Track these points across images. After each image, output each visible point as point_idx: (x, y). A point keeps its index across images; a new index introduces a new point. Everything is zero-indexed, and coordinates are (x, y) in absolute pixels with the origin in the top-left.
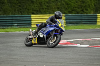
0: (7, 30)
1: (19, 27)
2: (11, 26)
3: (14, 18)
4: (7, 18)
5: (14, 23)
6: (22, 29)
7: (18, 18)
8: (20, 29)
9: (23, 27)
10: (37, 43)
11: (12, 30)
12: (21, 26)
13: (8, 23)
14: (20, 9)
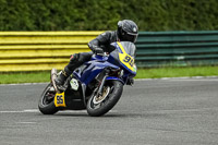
0: (155, 72)
1: (189, 63)
2: (168, 61)
3: (175, 39)
4: (157, 40)
5: (176, 51)
6: (198, 70)
7: (188, 39)
8: (191, 69)
9: (201, 63)
10: (64, 104)
11: (170, 72)
12: (195, 63)
13: (158, 52)
14: (194, 14)
